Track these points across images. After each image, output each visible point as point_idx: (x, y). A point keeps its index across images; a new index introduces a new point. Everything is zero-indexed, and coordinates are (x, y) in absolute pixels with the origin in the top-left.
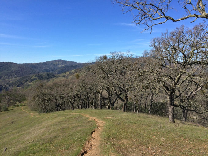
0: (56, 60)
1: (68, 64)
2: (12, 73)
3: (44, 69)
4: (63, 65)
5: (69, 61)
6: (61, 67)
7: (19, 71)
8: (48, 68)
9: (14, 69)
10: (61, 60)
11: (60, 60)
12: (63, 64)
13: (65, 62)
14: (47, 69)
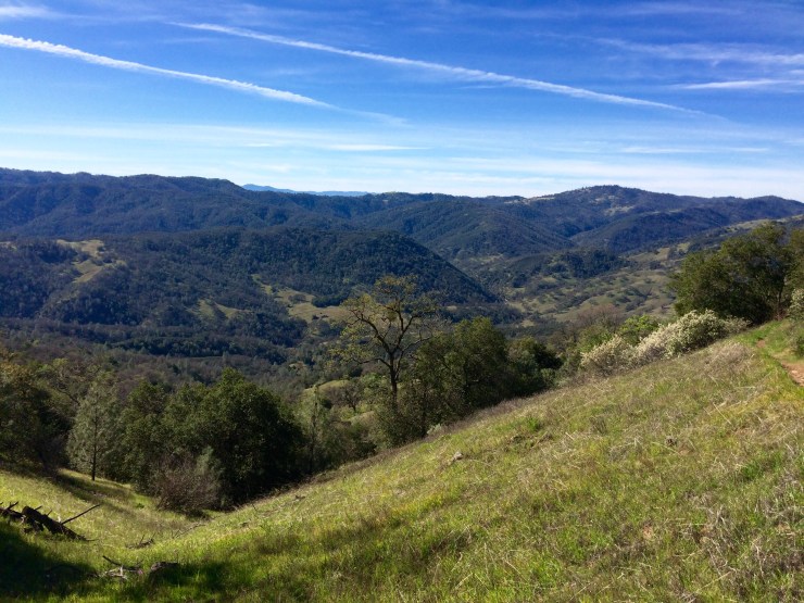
0: (597, 188)
1: (642, 202)
2: (485, 239)
3: (560, 221)
4: (626, 209)
5: (644, 192)
6: (619, 216)
7: (500, 232)
8: (572, 220)
9: (486, 226)
10: (617, 186)
11: (614, 189)
12: (623, 205)
13: (632, 194)
14: (569, 223)
